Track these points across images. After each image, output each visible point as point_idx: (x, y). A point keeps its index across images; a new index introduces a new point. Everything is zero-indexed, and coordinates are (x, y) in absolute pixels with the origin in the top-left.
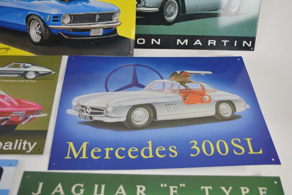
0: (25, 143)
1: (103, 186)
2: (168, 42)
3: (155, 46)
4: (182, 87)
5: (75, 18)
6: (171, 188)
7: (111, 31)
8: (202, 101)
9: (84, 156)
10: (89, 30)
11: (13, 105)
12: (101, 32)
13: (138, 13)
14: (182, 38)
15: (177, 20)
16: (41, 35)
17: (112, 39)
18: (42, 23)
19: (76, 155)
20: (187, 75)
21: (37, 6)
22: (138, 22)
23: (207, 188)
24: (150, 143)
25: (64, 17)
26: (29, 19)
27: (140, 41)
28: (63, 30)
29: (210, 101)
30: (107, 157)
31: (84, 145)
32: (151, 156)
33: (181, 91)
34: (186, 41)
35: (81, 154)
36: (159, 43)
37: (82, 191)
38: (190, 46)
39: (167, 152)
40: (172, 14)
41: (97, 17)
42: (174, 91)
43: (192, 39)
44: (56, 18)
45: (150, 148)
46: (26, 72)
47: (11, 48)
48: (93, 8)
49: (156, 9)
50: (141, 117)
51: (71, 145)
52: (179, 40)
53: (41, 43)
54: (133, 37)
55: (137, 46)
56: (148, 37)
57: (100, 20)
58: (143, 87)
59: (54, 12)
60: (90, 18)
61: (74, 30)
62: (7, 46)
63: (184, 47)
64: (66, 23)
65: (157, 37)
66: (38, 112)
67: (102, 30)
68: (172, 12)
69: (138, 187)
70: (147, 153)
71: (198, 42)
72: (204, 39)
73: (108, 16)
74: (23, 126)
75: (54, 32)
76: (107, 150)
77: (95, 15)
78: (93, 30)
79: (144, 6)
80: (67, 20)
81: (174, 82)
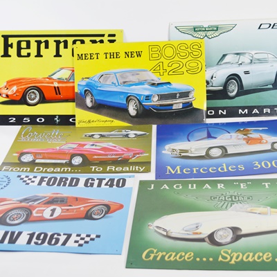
0: (137, 167)
1: (195, 185)
2: (232, 112)
3: (222, 116)
4: (245, 137)
5: (162, 97)
6: (242, 184)
7: (188, 105)
8: (260, 143)
9: (179, 172)
10: (172, 105)
11: (123, 150)
12: (181, 106)
13: (208, 92)
14: (243, 108)
15: (237, 95)
16: (137, 110)
17: (189, 110)
18: (137, 102)
19: (173, 172)
20: (248, 131)
21: (134, 90)
22: (208, 98)
23: (266, 184)
24: (224, 165)
25: (154, 97)
26: (128, 99)
27: (210, 113)
28: (153, 106)
29: (267, 142)
30: (195, 172)
31: (178, 168)
32: (226, 170)
33: (244, 139)
34: (246, 110)
35: (177, 171)
36: (225, 113)
37: (181, 187)
38: (250, 115)
39: (237, 168)
40: (233, 91)
41: (178, 95)
42: (239, 139)
43: (251, 108)
44: (148, 98)
45: (225, 167)
46: (128, 134)
47: (114, 120)
48: (175, 89)
49: (222, 88)
50: (216, 152)
51: (169, 167)
52: (240, 111)
53: (137, 116)
54: (205, 108)
55: (208, 117)
56: (216, 109)
57: (180, 97)
58: (216, 138)
59: (147, 93)
60: (173, 96)
61: (161, 105)
62: (111, 119)
63: (245, 115)
64: (155, 101)
65: (223, 109)
66: (141, 153)
67: (181, 104)
68: (233, 89)
69: (219, 185)
70: (223, 169)
71: (256, 111)
72: (261, 108)
73: (185, 94)
74: (133, 160)
75: (146, 108)
76: (195, 169)
77: (176, 94)
78: (175, 105)
79: (212, 86)
80: (156, 98)
81: (239, 134)
